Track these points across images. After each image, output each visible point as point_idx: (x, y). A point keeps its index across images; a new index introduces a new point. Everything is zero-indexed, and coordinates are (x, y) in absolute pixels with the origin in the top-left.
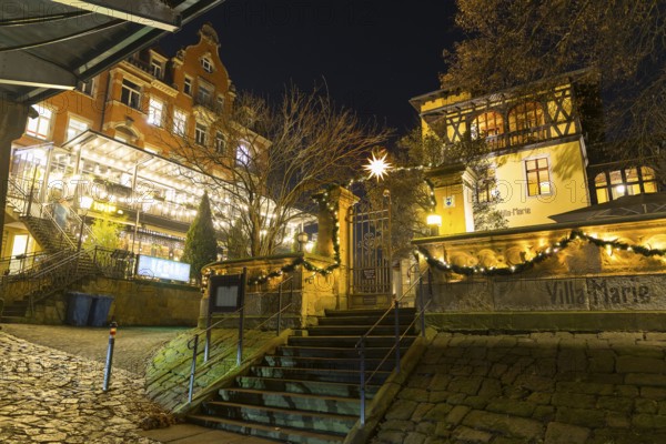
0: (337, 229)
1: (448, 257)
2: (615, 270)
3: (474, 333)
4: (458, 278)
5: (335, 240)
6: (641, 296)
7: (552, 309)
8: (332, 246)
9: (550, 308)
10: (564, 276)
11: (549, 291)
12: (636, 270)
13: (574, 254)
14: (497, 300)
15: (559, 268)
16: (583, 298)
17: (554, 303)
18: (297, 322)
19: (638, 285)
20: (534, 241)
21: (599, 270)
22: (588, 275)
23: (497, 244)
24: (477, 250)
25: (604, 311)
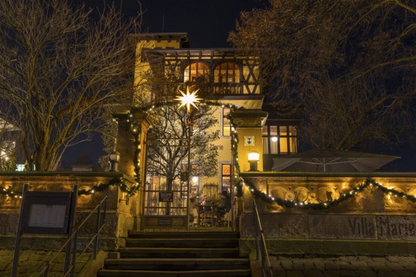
0: (139, 151)
1: (270, 191)
2: (393, 211)
3: (294, 256)
4: (278, 209)
5: (136, 162)
6: (410, 230)
7: (352, 239)
8: (133, 168)
9: (350, 237)
10: (360, 213)
11: (351, 225)
12: (406, 211)
13: (367, 197)
14: (312, 229)
15: (355, 206)
16: (374, 230)
17: (353, 234)
18: (111, 243)
19: (408, 222)
20: (339, 184)
21: (382, 210)
22: (377, 214)
23: (310, 183)
24: (294, 187)
25: (387, 240)
